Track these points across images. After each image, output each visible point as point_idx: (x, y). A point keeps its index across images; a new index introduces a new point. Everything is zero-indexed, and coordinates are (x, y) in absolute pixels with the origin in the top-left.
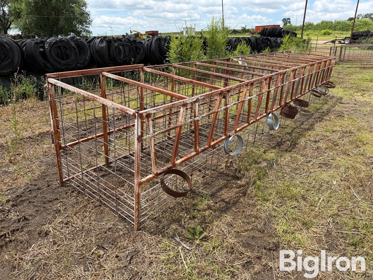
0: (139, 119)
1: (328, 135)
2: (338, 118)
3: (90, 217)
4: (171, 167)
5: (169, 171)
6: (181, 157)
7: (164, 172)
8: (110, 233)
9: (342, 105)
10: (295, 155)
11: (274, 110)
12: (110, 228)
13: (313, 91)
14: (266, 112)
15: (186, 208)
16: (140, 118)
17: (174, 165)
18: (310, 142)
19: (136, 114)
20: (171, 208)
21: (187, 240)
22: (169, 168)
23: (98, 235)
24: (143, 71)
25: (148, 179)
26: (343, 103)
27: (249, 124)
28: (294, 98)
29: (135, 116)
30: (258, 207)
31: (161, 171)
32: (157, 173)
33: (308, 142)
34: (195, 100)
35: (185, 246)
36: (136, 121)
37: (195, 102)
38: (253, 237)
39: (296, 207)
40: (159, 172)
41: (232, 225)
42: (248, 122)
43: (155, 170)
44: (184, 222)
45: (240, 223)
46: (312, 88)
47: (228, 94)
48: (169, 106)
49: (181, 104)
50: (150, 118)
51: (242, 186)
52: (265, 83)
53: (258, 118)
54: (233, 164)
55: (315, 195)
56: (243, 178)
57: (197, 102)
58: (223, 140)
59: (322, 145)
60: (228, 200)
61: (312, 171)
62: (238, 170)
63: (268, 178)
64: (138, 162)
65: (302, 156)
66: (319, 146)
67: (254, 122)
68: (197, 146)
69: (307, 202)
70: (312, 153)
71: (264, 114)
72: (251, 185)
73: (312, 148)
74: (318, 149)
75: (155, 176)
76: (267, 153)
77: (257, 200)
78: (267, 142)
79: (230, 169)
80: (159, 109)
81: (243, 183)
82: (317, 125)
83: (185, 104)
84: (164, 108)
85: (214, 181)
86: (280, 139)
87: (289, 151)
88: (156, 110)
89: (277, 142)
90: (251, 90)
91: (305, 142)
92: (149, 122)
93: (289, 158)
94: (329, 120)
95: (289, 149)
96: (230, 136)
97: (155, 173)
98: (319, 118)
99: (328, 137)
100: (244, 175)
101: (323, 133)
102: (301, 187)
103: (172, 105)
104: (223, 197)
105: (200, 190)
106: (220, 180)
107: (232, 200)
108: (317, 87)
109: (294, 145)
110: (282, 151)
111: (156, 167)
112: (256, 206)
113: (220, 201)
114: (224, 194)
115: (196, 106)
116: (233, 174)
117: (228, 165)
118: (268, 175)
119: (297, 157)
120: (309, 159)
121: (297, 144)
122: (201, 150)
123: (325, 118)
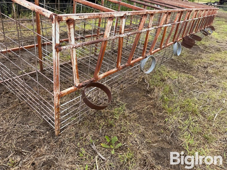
0: (57, 23)
1: (213, 63)
2: (218, 52)
3: (16, 119)
4: (94, 80)
5: (92, 84)
6: (104, 72)
7: (86, 85)
8: (32, 137)
9: (218, 43)
10: (192, 77)
11: (178, 40)
12: (33, 131)
13: (203, 30)
14: (173, 41)
15: (104, 116)
16: (59, 21)
17: (97, 78)
19: (54, 16)
20: (91, 115)
21: (103, 149)
22: (91, 82)
23: (20, 138)
25: (69, 91)
27: (161, 49)
28: (191, 33)
29: (52, 19)
30: (166, 119)
31: (84, 84)
32: (79, 85)
33: (200, 67)
34: (122, 15)
35: (100, 155)
36: (53, 25)
38: (162, 149)
39: (196, 121)
40: (81, 84)
41: (144, 135)
42: (160, 47)
43: (77, 83)
44: (102, 130)
45: (151, 134)
46: (202, 28)
47: (151, 17)
48: (95, 15)
49: (109, 16)
50: (72, 25)
51: (151, 99)
52: (178, 15)
53: (168, 45)
54: (144, 80)
55: (210, 111)
56: (153, 92)
57: (125, 18)
58: (141, 60)
59: (210, 71)
60: (140, 110)
61: (205, 90)
62: (148, 85)
63: (172, 93)
64: (57, 74)
65: (196, 78)
66: (208, 71)
67: (165, 47)
68: (119, 62)
69: (204, 117)
70: (203, 76)
71: (172, 43)
72: (160, 99)
73: (203, 72)
74: (207, 73)
75: (77, 88)
76: (170, 73)
77: (164, 112)
78: (169, 64)
79: (142, 83)
80: (83, 16)
81: (152, 96)
82: (203, 55)
83: (112, 17)
84: (89, 16)
85: (129, 93)
86: (178, 63)
87: (186, 73)
88: (80, 17)
89: (177, 65)
90: (168, 19)
91: (197, 67)
92: (70, 30)
93: (187, 78)
94: (211, 53)
95: (186, 71)
96: (146, 57)
97: (77, 86)
98: (204, 50)
99: (212, 64)
100: (154, 90)
101: (209, 62)
102: (198, 103)
103: (98, 15)
104: (136, 107)
105: (117, 100)
106: (134, 93)
107: (143, 111)
108: (205, 28)
109: (189, 68)
110: (181, 72)
111: (78, 80)
112: (163, 118)
113: (133, 112)
114: (137, 105)
115: (122, 21)
116: (144, 88)
117: (141, 80)
118: (172, 91)
119: (192, 78)
120: (202, 80)
121: (192, 68)
122: (122, 67)
123: (208, 51)
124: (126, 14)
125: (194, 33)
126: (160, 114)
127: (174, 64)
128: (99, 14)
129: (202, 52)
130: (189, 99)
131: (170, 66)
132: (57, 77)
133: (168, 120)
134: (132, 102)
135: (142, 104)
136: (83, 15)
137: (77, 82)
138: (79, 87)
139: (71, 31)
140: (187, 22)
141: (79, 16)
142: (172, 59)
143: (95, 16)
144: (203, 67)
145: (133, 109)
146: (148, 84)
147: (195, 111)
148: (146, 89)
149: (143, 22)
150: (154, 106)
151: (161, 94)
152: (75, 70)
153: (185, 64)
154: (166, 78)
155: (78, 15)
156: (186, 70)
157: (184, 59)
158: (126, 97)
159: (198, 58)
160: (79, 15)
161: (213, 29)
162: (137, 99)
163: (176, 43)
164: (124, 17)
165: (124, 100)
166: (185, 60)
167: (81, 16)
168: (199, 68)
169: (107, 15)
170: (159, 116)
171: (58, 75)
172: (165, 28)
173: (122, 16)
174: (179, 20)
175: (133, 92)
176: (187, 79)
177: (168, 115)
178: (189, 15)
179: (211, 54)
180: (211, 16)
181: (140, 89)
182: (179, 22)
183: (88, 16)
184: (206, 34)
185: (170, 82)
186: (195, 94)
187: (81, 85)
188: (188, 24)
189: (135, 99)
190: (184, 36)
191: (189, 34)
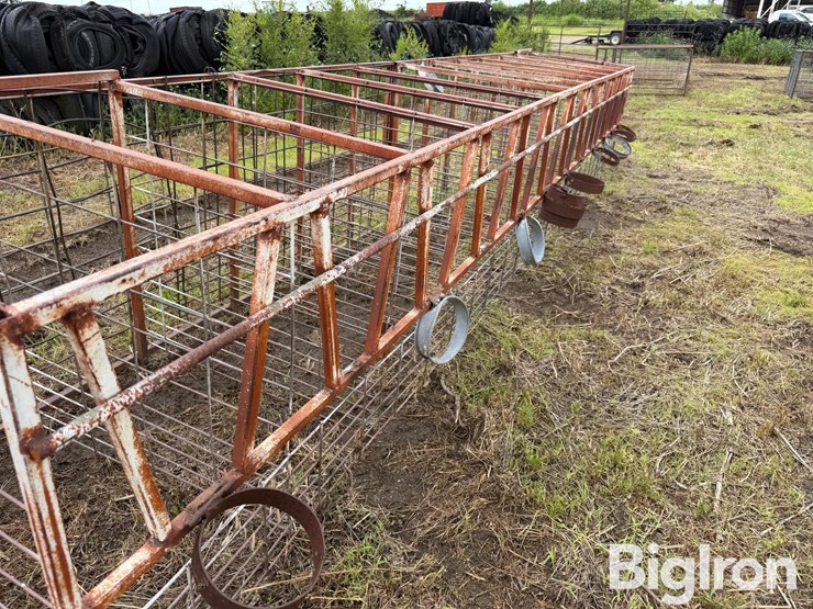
0: (10, 349)
1: (656, 264)
2: (659, 215)
4: (239, 479)
7: (205, 515)
9: (655, 180)
10: (600, 334)
11: (529, 207)
13: (599, 149)
14: (512, 217)
16: (17, 340)
17: (248, 468)
18: (622, 287)
24: (116, 93)
26: (656, 177)
27: (478, 258)
28: (565, 171)
30: (551, 553)
31: (193, 519)
33: (617, 288)
34: (315, 206)
37: (315, 214)
42: (474, 251)
46: (595, 142)
47: (425, 171)
48: (192, 247)
49: (258, 229)
50: (90, 326)
51: (479, 465)
52: (514, 132)
53: (497, 236)
54: (439, 379)
55: (694, 472)
56: (478, 435)
57: (326, 213)
58: (413, 322)
59: (655, 297)
60: (447, 531)
61: (657, 381)
62: (458, 403)
63: (549, 422)
64: (53, 544)
65: (614, 333)
66: (648, 301)
67: (488, 248)
68: (334, 367)
69: (680, 501)
70: (636, 322)
71: (510, 223)
72: (511, 462)
73: (631, 307)
74: (647, 307)
75: (162, 550)
76: (525, 329)
77: (538, 519)
78: (513, 295)
79: (432, 397)
80: (140, 271)
81: (481, 452)
82: (619, 236)
83: (274, 228)
84: (170, 261)
85: (392, 455)
86: (542, 283)
87: (576, 320)
88: (124, 281)
89: (539, 294)
90: (484, 157)
91: (609, 289)
92: (84, 350)
93: (584, 342)
94: (640, 222)
95: (575, 313)
96: (432, 306)
97: (162, 538)
98: (618, 216)
99: (656, 268)
100: (482, 425)
101: (642, 259)
102: (647, 446)
103: (210, 244)
104: (428, 521)
105: (351, 506)
106: (410, 449)
107: (460, 531)
108: (604, 139)
109: (582, 298)
110: (557, 321)
111: (162, 515)
112: (539, 546)
113: (423, 546)
114: (431, 510)
115: (319, 228)
116: (447, 421)
117: (426, 384)
118: (544, 411)
119: (603, 337)
120: (638, 344)
121: (591, 296)
122: (348, 378)
123: (631, 215)
124: (328, 201)
125: (573, 168)
126: (525, 530)
127: (528, 291)
128: (215, 239)
129: (609, 222)
130: (611, 437)
131: (516, 301)
132: (54, 556)
133: (558, 555)
134: (410, 499)
135: (449, 497)
136: (139, 268)
137: (158, 526)
138: (174, 538)
139: (88, 350)
140: (547, 144)
141: (119, 280)
142: (519, 272)
143: (197, 250)
144: (627, 285)
145: (421, 533)
146: (454, 398)
147: (644, 490)
148: (453, 421)
149: (397, 200)
150: (495, 496)
151: (511, 437)
152: (143, 487)
153: (567, 286)
154: (515, 358)
155: (111, 280)
156: (574, 310)
157: (559, 264)
158: (383, 476)
159: (604, 251)
160: (118, 276)
161: (629, 136)
162: (426, 478)
163: (525, 221)
164: (322, 213)
165: (376, 497)
166: (561, 266)
167: (127, 277)
168: (615, 291)
169: (248, 230)
170: (519, 542)
171: (59, 547)
172: (480, 189)
173: (314, 210)
174: (521, 148)
175: (404, 447)
176: (586, 346)
177: (553, 529)
178: (551, 117)
179: (643, 228)
180: (617, 97)
181: (431, 425)
182: (522, 154)
183: (165, 262)
184: (613, 159)
185: (531, 371)
186: (627, 407)
187: (180, 527)
188: (552, 148)
189: (418, 480)
190: (545, 188)
191: (560, 173)
